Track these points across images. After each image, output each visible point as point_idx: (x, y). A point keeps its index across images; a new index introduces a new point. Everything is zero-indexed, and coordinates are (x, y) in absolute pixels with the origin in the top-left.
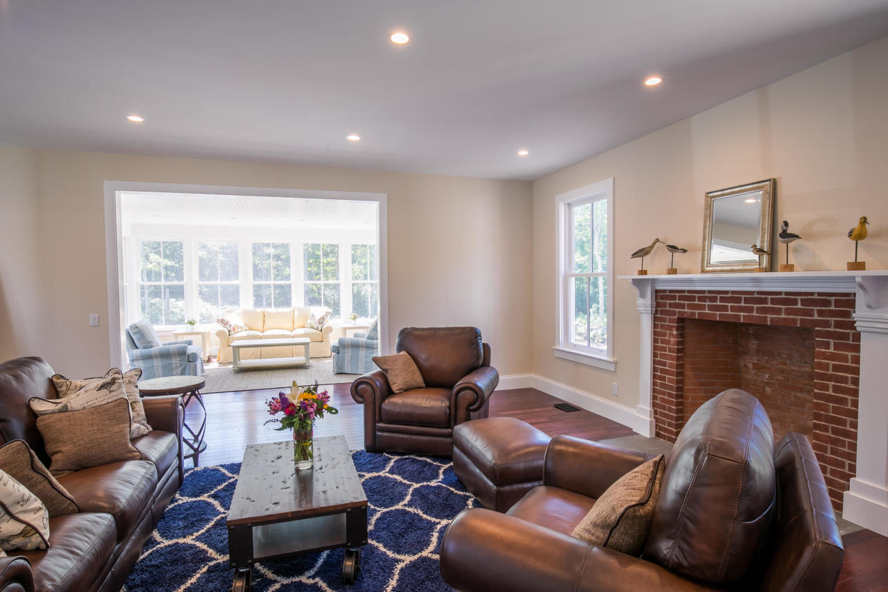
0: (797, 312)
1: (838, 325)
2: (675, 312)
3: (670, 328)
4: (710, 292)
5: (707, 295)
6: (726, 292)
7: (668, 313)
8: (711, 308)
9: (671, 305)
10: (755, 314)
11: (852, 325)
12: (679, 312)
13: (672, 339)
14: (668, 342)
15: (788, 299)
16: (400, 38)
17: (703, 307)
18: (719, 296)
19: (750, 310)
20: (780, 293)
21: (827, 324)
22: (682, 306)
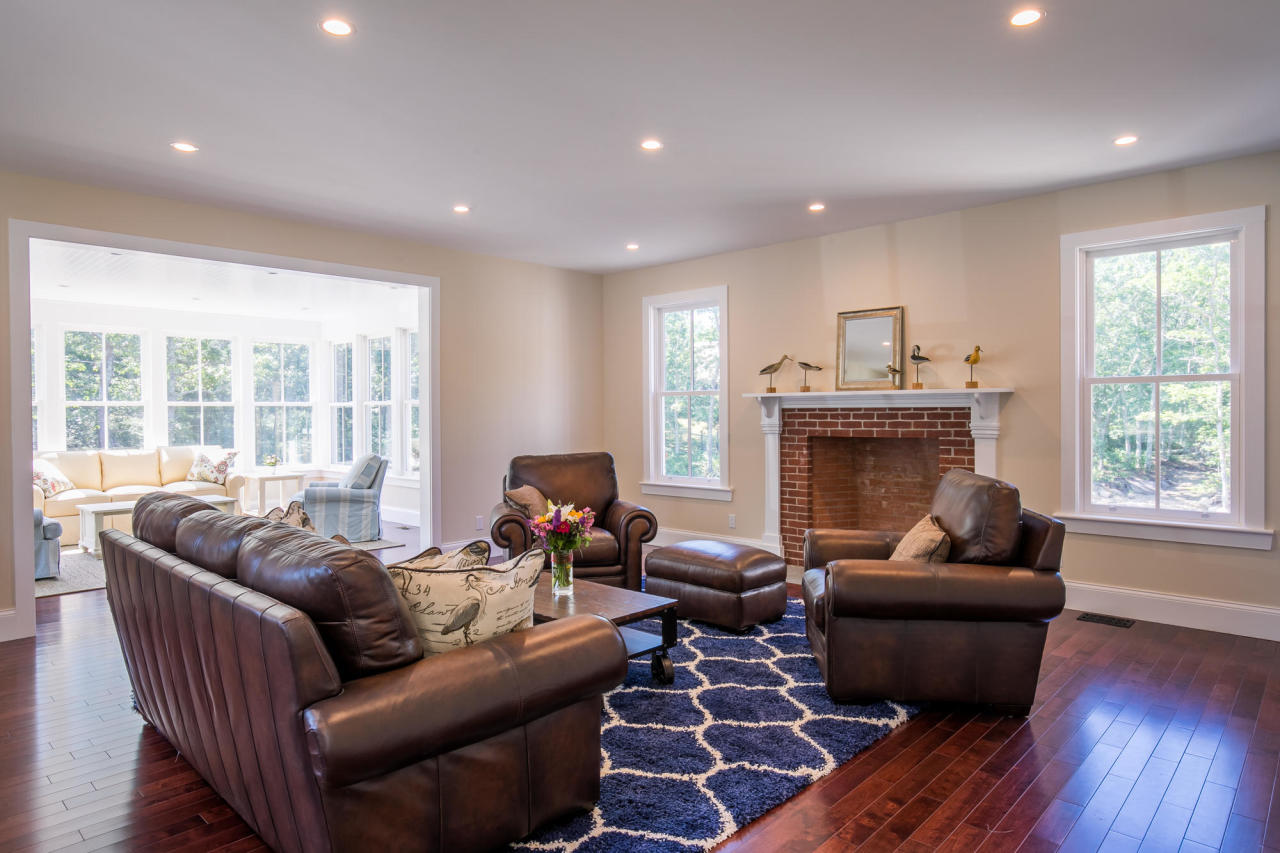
0: (924, 425)
1: (957, 434)
2: (805, 430)
3: (800, 448)
4: (842, 409)
5: (840, 412)
6: (860, 409)
7: (798, 432)
8: (843, 425)
9: (800, 424)
10: (887, 429)
11: (968, 434)
12: (810, 431)
13: (802, 459)
14: (798, 462)
15: (917, 413)
16: (651, 145)
17: (836, 425)
18: (852, 413)
19: (883, 425)
20: (909, 409)
21: (948, 434)
22: (814, 425)
